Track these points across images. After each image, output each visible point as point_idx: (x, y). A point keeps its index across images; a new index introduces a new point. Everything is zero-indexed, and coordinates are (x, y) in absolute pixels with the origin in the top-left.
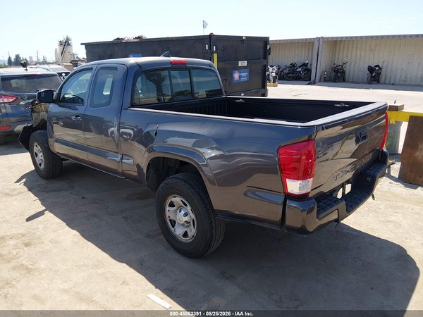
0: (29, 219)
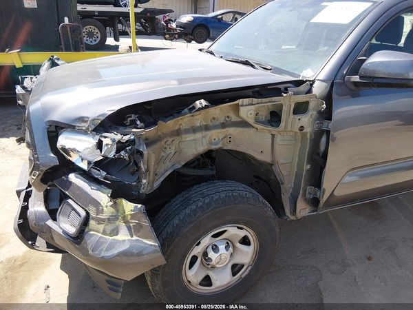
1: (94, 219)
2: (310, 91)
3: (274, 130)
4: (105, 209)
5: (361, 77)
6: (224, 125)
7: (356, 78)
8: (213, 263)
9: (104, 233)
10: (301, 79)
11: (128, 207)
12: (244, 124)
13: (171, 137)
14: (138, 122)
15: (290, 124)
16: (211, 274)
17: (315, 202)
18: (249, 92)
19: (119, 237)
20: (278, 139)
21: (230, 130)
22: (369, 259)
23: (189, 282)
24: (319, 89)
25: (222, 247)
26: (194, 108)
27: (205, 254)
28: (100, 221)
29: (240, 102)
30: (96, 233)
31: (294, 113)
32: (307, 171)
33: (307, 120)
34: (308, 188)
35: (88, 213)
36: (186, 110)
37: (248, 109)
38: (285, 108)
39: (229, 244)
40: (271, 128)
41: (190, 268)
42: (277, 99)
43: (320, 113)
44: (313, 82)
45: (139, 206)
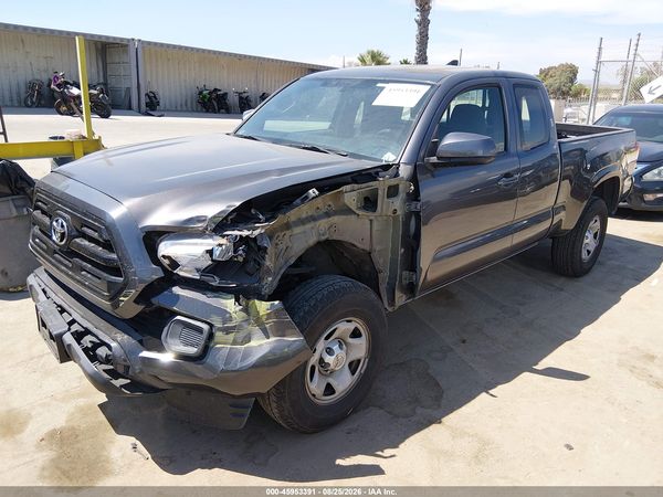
0: (582, 377)
1: (219, 329)
2: (397, 175)
3: (371, 215)
4: (234, 315)
5: (438, 158)
6: (328, 215)
7: (434, 159)
8: (332, 367)
9: (235, 343)
10: (384, 163)
11: (263, 307)
12: (348, 211)
13: (282, 231)
14: (261, 216)
15: (384, 207)
16: (331, 380)
17: (411, 289)
18: (349, 178)
19: (253, 343)
20: (375, 224)
21: (336, 219)
22: (464, 342)
23: (314, 395)
24: (404, 171)
25: (336, 348)
26: (307, 197)
27: (321, 360)
28: (227, 331)
29: (344, 188)
30: (223, 345)
31: (388, 197)
32: (402, 255)
33: (398, 203)
34: (404, 273)
35: (211, 326)
36: (298, 201)
37: (351, 195)
38: (380, 192)
39: (341, 342)
40: (370, 214)
41: (311, 380)
42: (373, 184)
43: (408, 194)
44: (399, 164)
45: (276, 302)
